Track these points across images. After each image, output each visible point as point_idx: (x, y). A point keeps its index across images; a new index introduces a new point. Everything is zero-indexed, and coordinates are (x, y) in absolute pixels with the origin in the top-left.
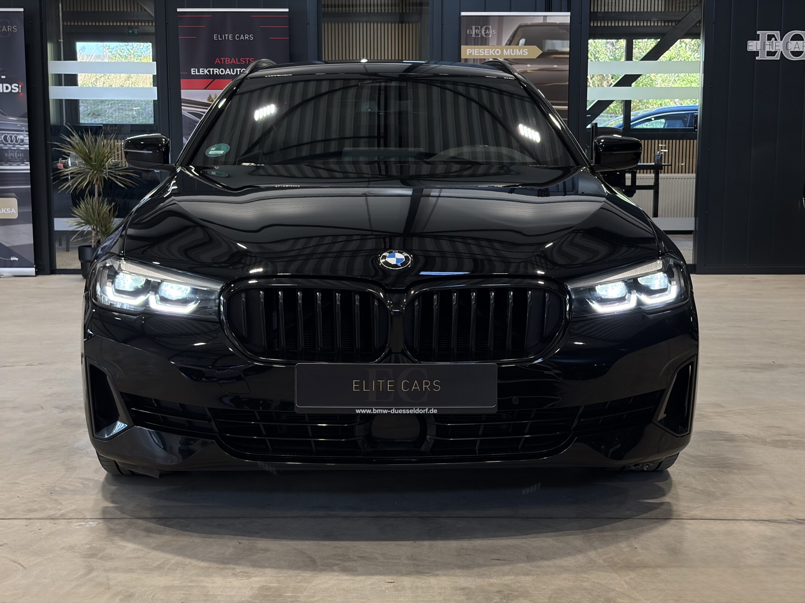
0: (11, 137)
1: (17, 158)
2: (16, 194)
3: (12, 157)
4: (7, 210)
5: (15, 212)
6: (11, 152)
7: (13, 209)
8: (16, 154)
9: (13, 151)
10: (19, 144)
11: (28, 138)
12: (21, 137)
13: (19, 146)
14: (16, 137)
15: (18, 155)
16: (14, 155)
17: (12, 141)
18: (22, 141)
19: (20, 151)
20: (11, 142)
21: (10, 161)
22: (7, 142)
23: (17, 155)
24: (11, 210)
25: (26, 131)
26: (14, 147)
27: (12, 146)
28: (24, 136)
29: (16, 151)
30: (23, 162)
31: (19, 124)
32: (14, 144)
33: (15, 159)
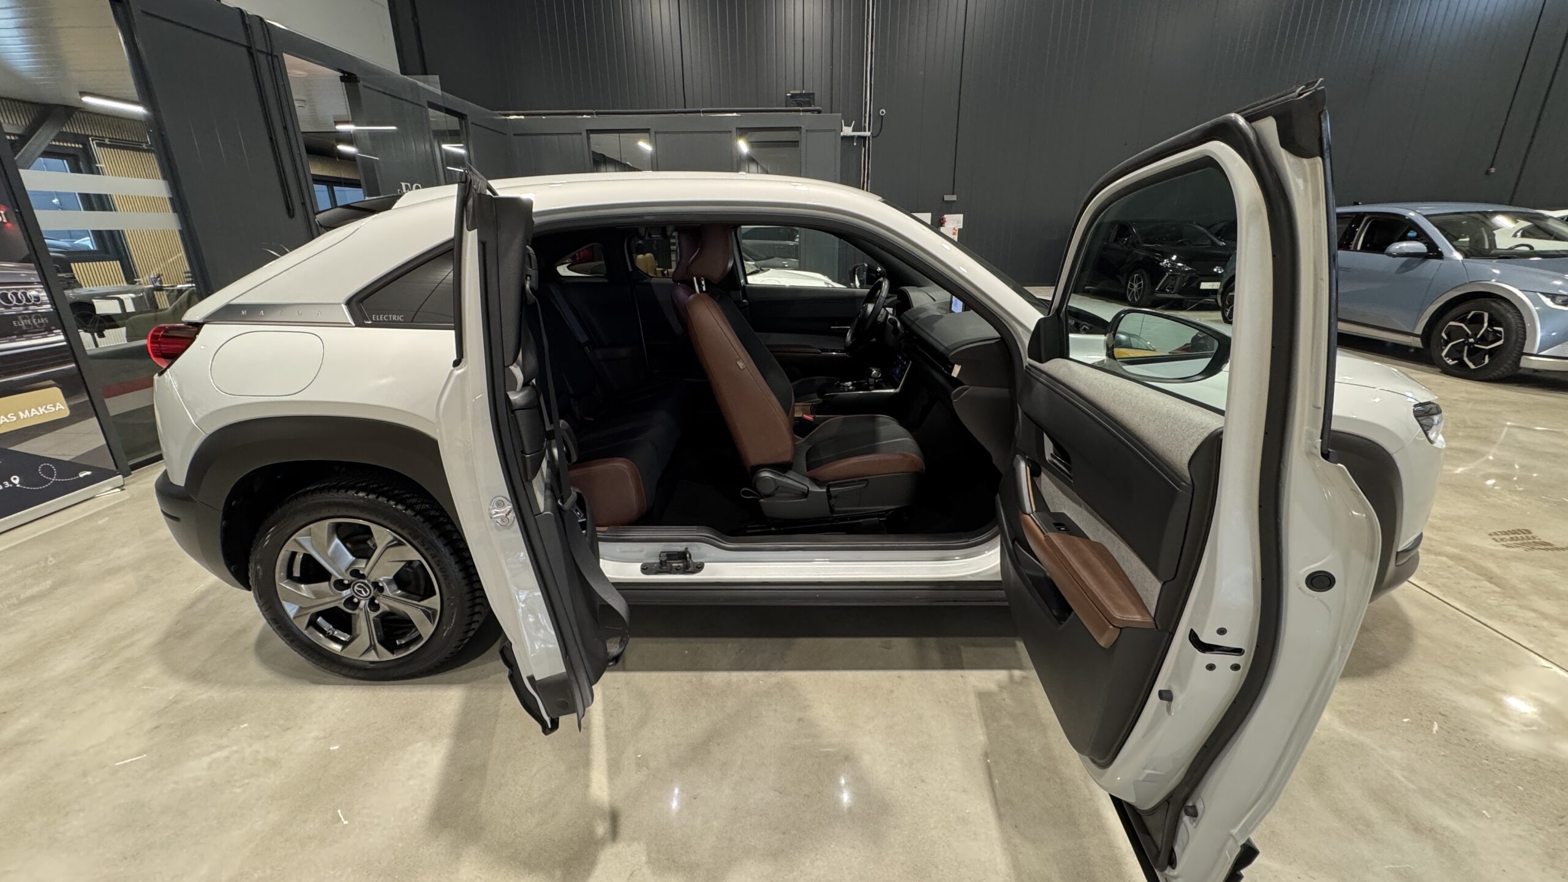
0: (16, 294)
1: (38, 326)
2: (54, 380)
3: (28, 326)
4: (48, 407)
5: (63, 408)
6: (24, 319)
7: (58, 404)
8: (34, 320)
9: (27, 316)
10: (34, 305)
11: (44, 294)
12: (33, 293)
13: (36, 307)
14: (25, 294)
15: (39, 322)
16: (32, 322)
17: (19, 301)
18: (38, 298)
19: (39, 315)
20: (17, 302)
21: (26, 332)
22: (11, 302)
23: (37, 321)
24: (55, 406)
25: (39, 283)
26: (26, 309)
27: (22, 308)
28: (38, 291)
29: (33, 316)
30: (50, 331)
31: (23, 273)
32: (25, 305)
33: (35, 327)
